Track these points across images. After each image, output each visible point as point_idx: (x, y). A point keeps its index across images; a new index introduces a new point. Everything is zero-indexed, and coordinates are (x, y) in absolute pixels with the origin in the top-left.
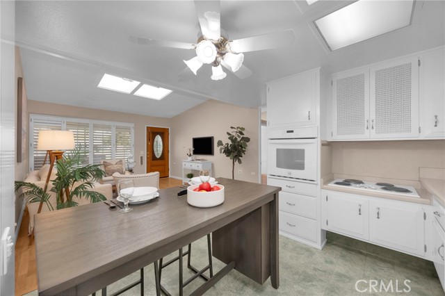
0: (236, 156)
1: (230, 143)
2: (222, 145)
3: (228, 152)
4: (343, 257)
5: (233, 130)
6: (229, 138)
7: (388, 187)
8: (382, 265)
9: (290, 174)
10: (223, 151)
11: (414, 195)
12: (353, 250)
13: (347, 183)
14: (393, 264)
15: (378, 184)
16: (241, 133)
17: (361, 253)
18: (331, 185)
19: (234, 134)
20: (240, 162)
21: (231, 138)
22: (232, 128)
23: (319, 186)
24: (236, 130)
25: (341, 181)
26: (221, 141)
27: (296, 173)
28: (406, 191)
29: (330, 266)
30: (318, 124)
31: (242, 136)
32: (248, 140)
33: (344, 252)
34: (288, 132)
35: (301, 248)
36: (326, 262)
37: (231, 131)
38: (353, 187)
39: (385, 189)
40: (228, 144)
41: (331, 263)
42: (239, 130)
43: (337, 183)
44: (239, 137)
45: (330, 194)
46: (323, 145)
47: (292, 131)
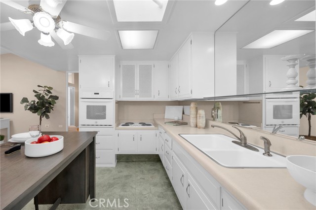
0: (44, 112)
1: (37, 100)
2: (28, 102)
3: (34, 109)
4: (126, 166)
5: (40, 88)
6: (35, 96)
7: (144, 124)
8: (142, 163)
9: (97, 122)
10: (29, 107)
11: (153, 127)
12: (130, 161)
13: (127, 124)
14: (145, 161)
15: (140, 123)
16: (49, 92)
17: (133, 161)
18: (120, 127)
19: (41, 92)
20: (48, 117)
21: (38, 96)
22: (39, 86)
23: (114, 129)
24: (43, 89)
25: (124, 124)
26: (27, 99)
27: (100, 122)
28: (150, 125)
29: (121, 174)
30: (114, 90)
31: (50, 95)
32: (57, 98)
33: (126, 164)
34: (95, 94)
35: (104, 170)
36: (119, 172)
37: (37, 89)
38: (130, 127)
39: (143, 125)
40: (34, 101)
41: (121, 172)
42: (47, 89)
43: (123, 125)
44: (47, 95)
45: (120, 132)
46: (116, 103)
47: (98, 94)
